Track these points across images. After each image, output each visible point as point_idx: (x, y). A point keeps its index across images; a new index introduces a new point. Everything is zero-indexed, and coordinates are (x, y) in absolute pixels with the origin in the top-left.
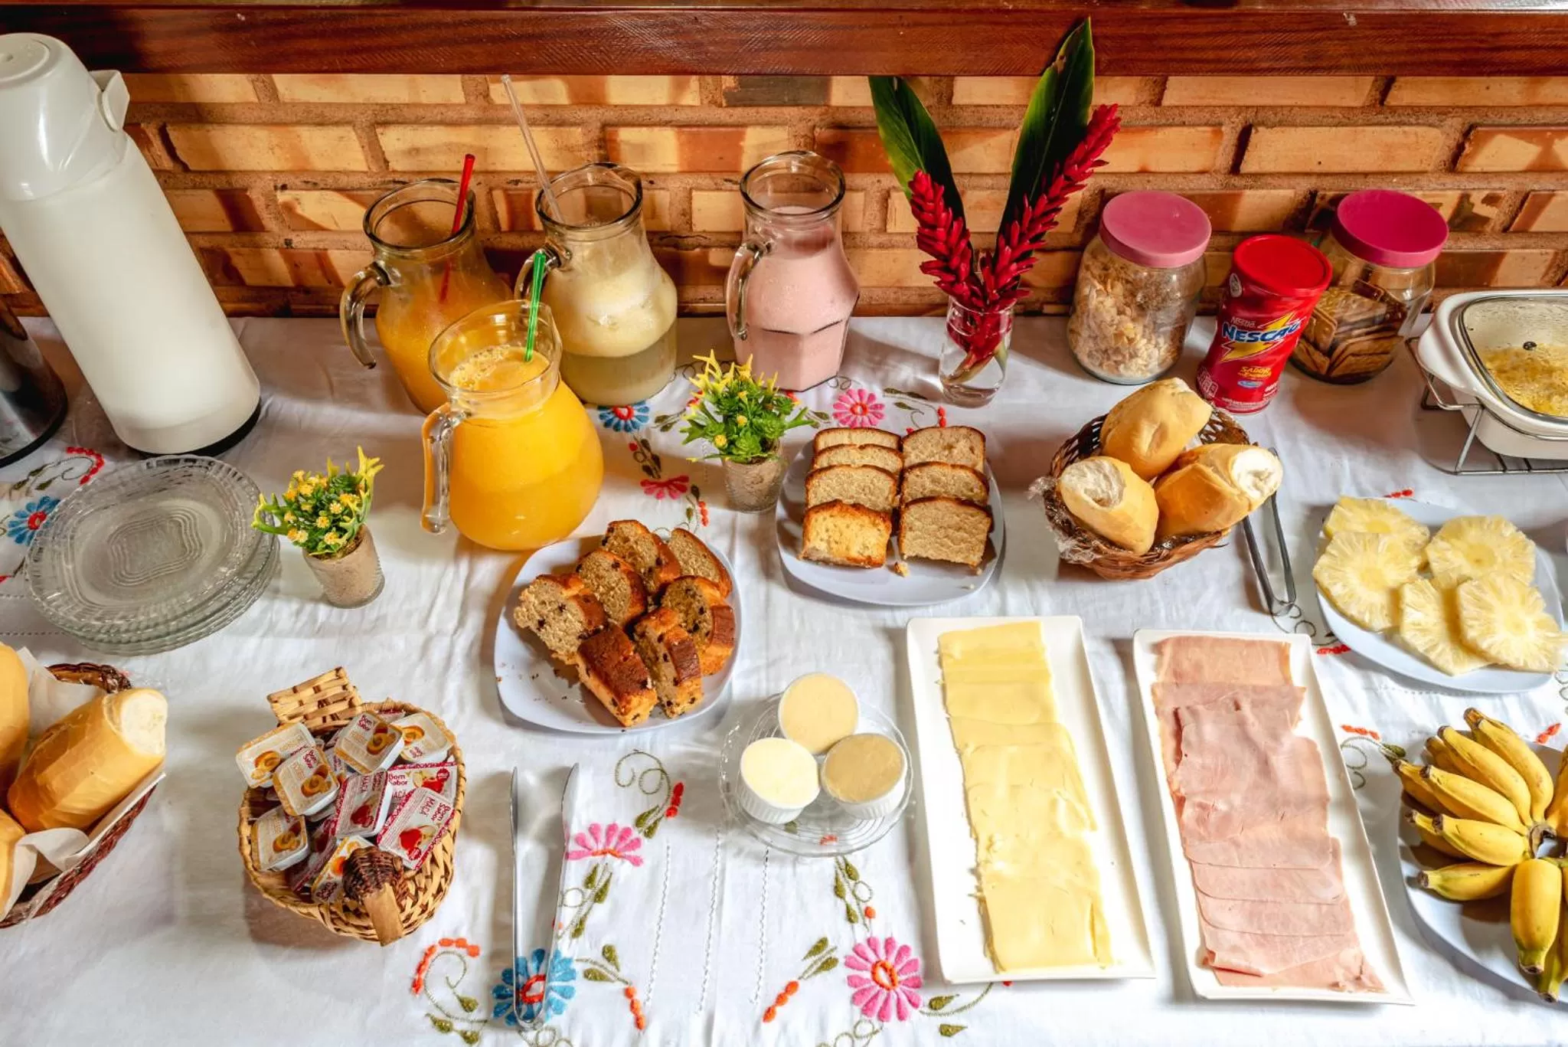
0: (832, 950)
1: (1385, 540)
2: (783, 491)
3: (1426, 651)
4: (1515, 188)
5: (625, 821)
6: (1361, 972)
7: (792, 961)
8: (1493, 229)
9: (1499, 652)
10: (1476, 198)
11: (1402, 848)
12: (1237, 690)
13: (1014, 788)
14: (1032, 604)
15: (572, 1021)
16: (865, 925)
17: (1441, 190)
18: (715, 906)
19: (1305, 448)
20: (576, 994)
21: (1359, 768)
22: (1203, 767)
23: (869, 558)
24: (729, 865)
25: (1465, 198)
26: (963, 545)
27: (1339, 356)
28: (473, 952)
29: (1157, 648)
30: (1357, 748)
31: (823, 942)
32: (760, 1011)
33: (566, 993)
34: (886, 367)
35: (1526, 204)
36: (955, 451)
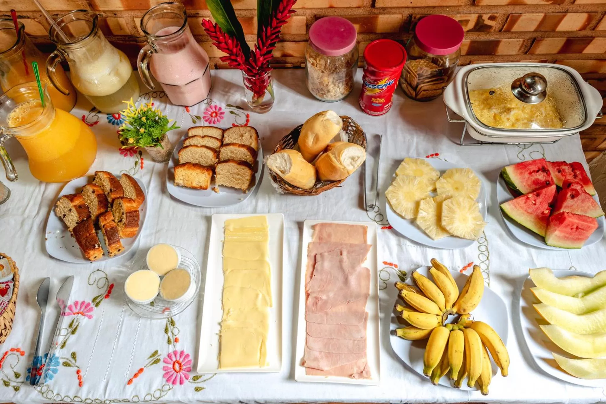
0: (159, 355)
1: (418, 179)
2: (173, 154)
3: (426, 229)
4: (503, 12)
5: (89, 300)
6: (364, 370)
7: (143, 360)
8: (495, 30)
9: (453, 232)
10: (485, 17)
11: (393, 318)
12: (343, 246)
13: (242, 289)
14: (268, 205)
15: (56, 383)
16: (174, 345)
17: (469, 14)
18: (117, 336)
19: (399, 132)
20: (58, 372)
21: (386, 280)
22: (321, 280)
23: (201, 186)
24: (126, 319)
25: (480, 17)
26: (239, 181)
27: (419, 91)
28: (22, 354)
29: (313, 227)
30: (387, 271)
31: (156, 352)
32: (127, 380)
33: (55, 371)
34: (229, 94)
35: (509, 20)
36: (244, 138)
